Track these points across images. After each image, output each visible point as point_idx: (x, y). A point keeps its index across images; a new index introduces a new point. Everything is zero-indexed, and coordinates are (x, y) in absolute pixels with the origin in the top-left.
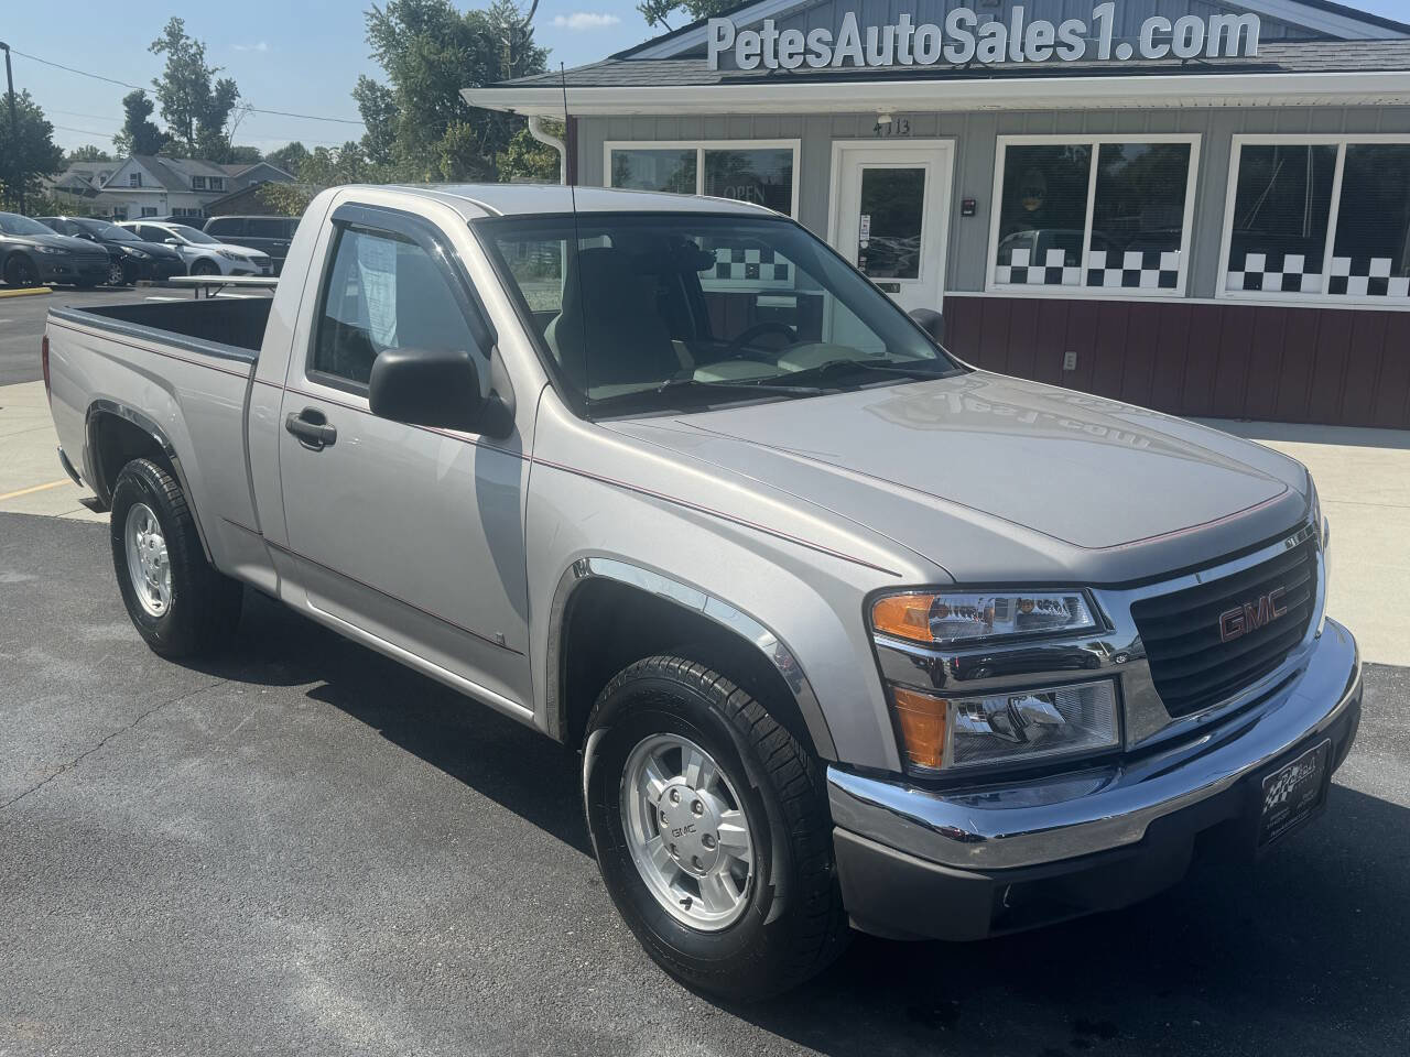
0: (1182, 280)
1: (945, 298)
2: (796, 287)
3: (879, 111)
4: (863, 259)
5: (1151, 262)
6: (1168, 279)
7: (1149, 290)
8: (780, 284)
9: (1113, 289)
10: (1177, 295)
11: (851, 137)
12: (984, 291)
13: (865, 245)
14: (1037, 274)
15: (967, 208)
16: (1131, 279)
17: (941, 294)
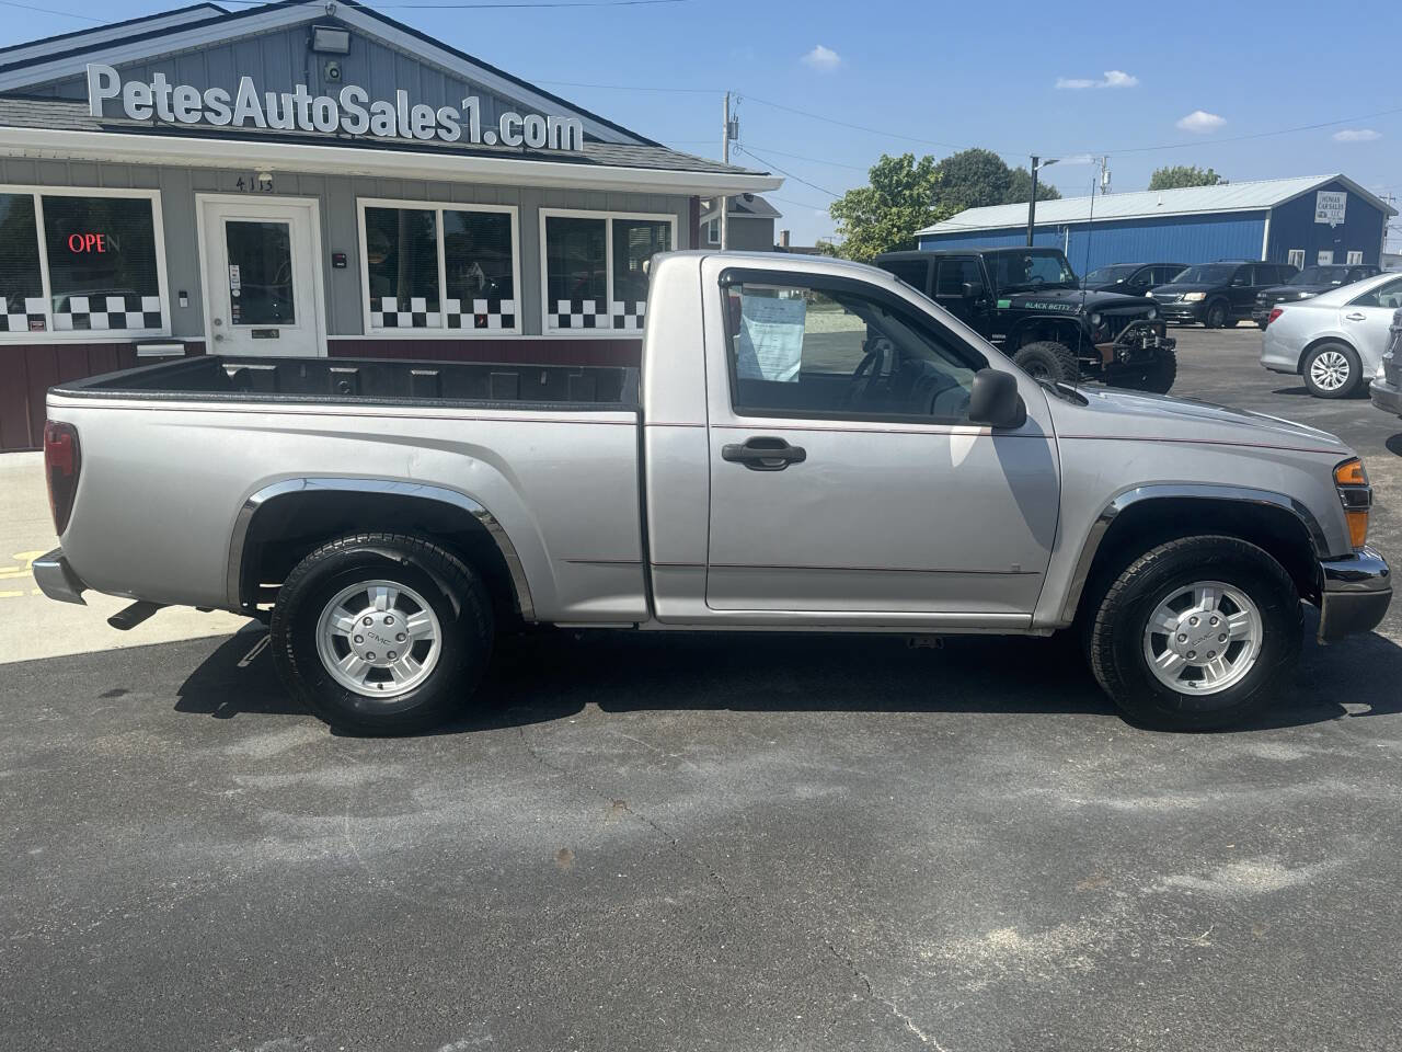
0: (518, 321)
1: (329, 341)
2: (174, 335)
3: (257, 169)
4: (236, 307)
5: (494, 308)
6: (508, 321)
7: (494, 331)
8: (152, 333)
9: (468, 331)
10: (515, 333)
11: (214, 191)
12: (363, 334)
13: (237, 294)
14: (405, 318)
15: (337, 261)
16: (481, 322)
17: (324, 338)
